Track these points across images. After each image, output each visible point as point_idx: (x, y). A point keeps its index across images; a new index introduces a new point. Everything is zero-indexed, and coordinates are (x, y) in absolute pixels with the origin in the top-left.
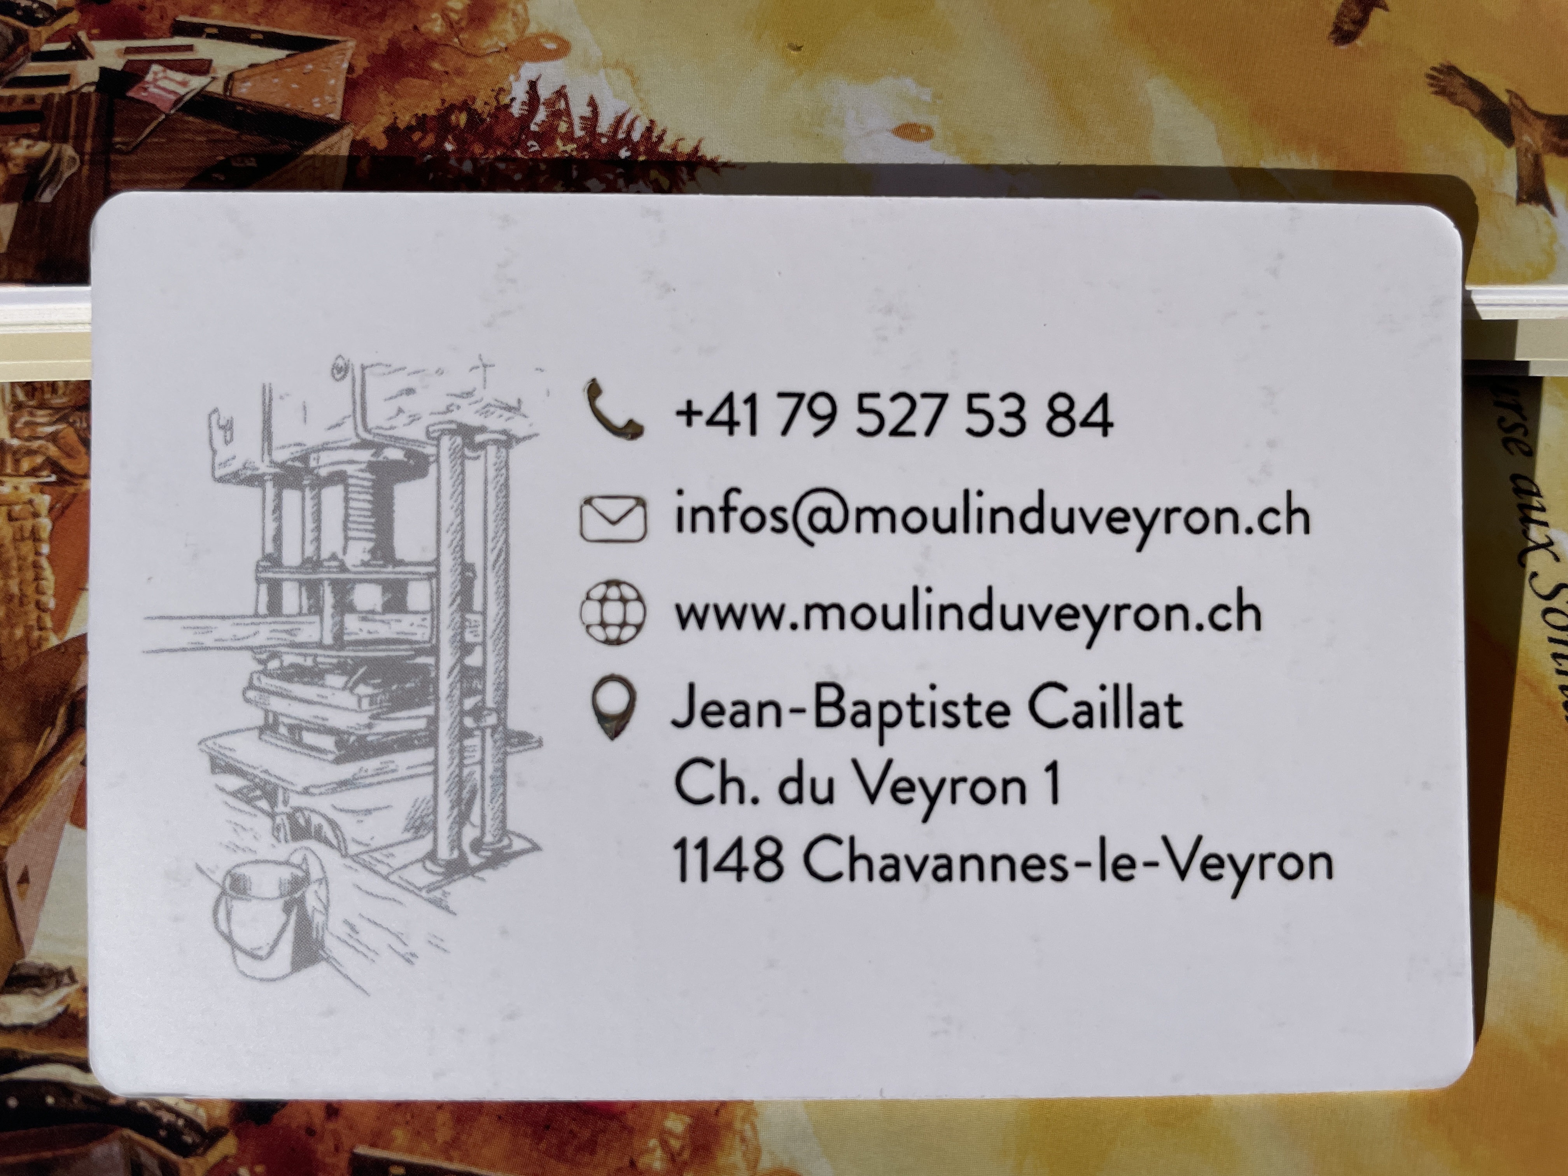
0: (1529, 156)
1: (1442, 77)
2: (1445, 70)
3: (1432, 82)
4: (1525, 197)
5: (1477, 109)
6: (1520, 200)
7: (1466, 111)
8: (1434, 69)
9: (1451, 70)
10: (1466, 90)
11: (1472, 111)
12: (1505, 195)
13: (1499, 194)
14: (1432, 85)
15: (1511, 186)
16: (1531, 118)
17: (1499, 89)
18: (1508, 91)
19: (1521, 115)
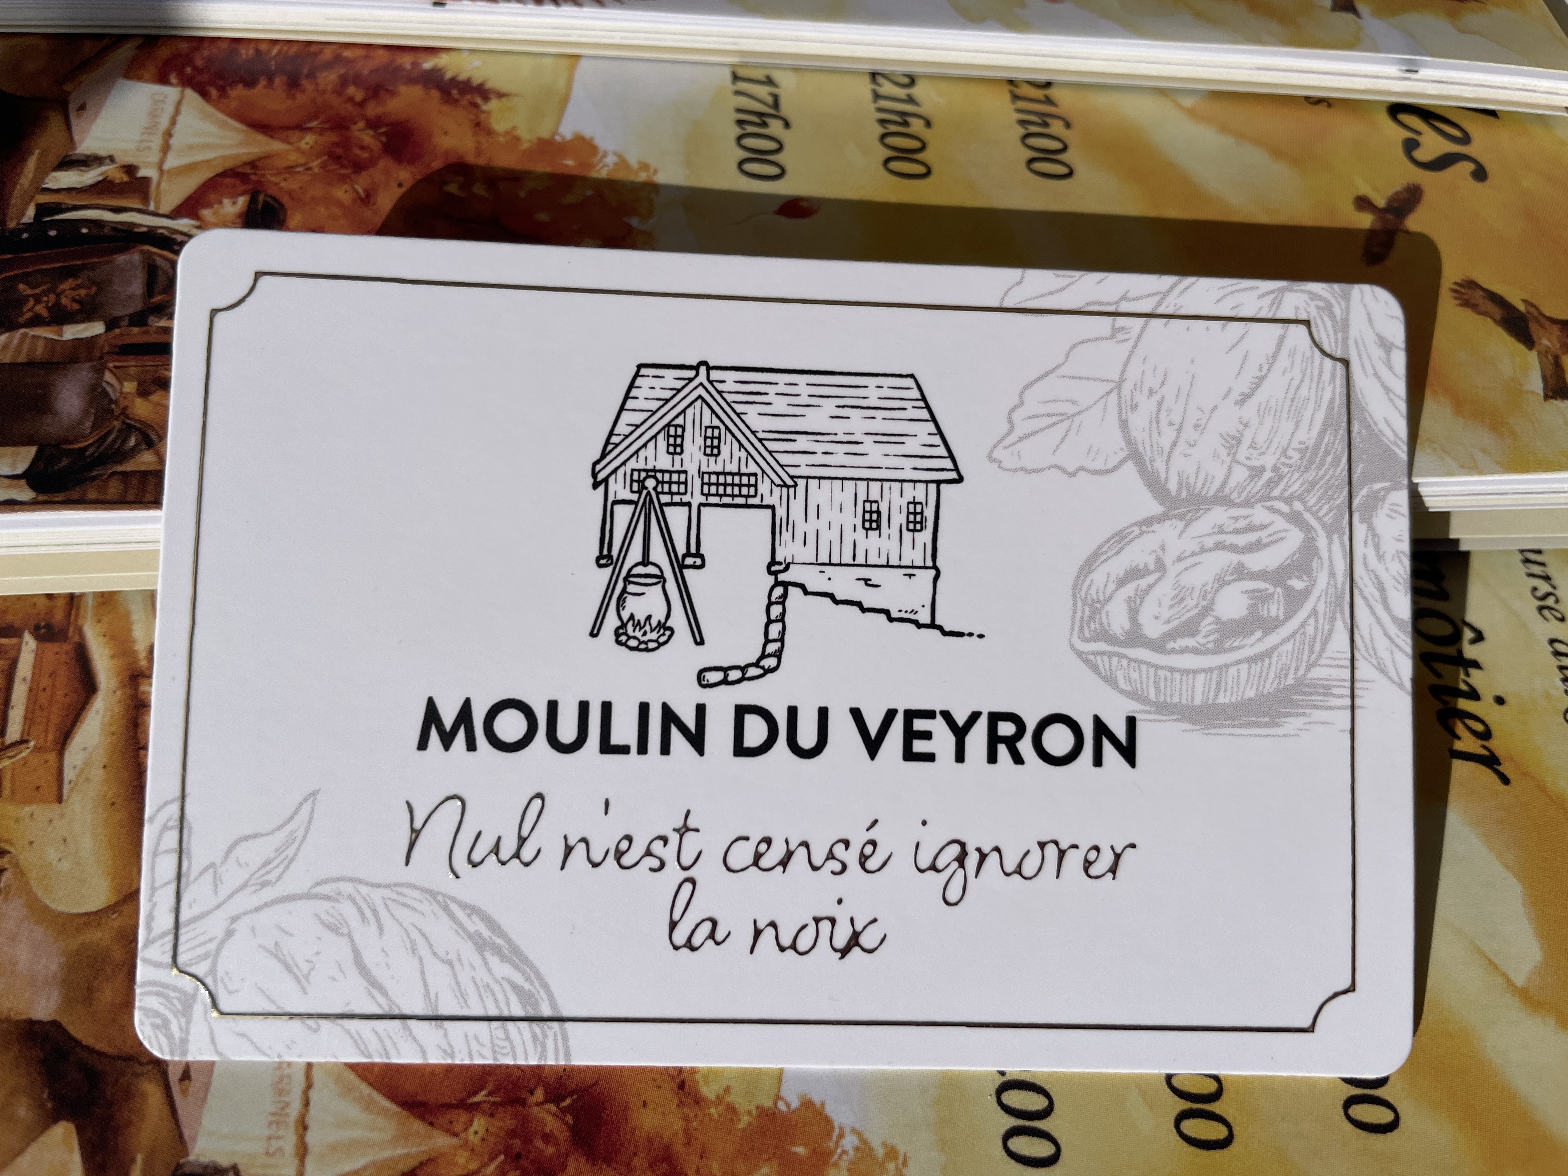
0: (1549, 357)
1: (1463, 291)
2: (1465, 284)
3: (1456, 295)
4: (1551, 394)
5: (1498, 317)
6: (1547, 397)
7: (1489, 320)
8: (1456, 284)
9: (1471, 284)
10: (1487, 301)
11: (1494, 320)
12: (1533, 393)
13: (1527, 392)
14: (1456, 298)
15: (1536, 384)
16: (1547, 324)
17: (1516, 298)
18: (1524, 301)
19: (1538, 321)
